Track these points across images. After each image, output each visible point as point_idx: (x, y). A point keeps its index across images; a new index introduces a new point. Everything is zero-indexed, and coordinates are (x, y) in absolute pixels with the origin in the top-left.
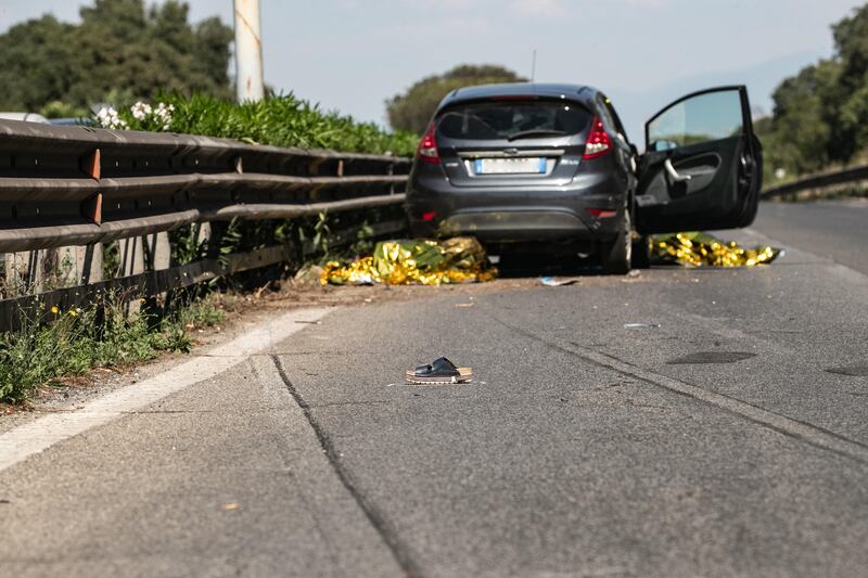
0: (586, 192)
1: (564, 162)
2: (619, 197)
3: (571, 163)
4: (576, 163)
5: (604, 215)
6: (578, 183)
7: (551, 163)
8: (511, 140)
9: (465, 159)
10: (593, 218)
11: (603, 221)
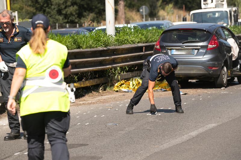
0: (208, 61)
1: (201, 51)
2: (220, 62)
3: (203, 51)
4: (205, 51)
5: (214, 68)
6: (205, 58)
7: (196, 51)
8: (183, 43)
9: (168, 49)
10: (210, 69)
11: (213, 70)
